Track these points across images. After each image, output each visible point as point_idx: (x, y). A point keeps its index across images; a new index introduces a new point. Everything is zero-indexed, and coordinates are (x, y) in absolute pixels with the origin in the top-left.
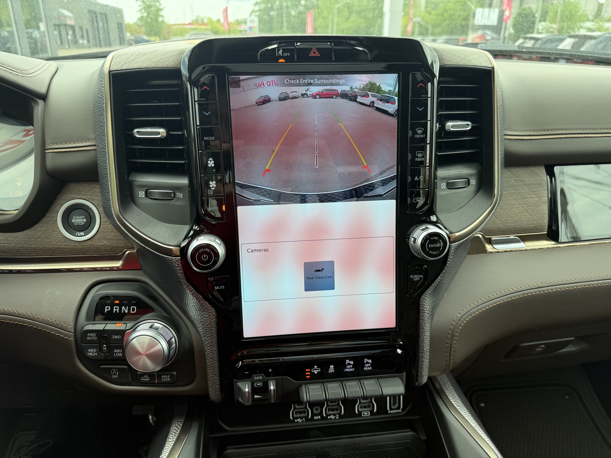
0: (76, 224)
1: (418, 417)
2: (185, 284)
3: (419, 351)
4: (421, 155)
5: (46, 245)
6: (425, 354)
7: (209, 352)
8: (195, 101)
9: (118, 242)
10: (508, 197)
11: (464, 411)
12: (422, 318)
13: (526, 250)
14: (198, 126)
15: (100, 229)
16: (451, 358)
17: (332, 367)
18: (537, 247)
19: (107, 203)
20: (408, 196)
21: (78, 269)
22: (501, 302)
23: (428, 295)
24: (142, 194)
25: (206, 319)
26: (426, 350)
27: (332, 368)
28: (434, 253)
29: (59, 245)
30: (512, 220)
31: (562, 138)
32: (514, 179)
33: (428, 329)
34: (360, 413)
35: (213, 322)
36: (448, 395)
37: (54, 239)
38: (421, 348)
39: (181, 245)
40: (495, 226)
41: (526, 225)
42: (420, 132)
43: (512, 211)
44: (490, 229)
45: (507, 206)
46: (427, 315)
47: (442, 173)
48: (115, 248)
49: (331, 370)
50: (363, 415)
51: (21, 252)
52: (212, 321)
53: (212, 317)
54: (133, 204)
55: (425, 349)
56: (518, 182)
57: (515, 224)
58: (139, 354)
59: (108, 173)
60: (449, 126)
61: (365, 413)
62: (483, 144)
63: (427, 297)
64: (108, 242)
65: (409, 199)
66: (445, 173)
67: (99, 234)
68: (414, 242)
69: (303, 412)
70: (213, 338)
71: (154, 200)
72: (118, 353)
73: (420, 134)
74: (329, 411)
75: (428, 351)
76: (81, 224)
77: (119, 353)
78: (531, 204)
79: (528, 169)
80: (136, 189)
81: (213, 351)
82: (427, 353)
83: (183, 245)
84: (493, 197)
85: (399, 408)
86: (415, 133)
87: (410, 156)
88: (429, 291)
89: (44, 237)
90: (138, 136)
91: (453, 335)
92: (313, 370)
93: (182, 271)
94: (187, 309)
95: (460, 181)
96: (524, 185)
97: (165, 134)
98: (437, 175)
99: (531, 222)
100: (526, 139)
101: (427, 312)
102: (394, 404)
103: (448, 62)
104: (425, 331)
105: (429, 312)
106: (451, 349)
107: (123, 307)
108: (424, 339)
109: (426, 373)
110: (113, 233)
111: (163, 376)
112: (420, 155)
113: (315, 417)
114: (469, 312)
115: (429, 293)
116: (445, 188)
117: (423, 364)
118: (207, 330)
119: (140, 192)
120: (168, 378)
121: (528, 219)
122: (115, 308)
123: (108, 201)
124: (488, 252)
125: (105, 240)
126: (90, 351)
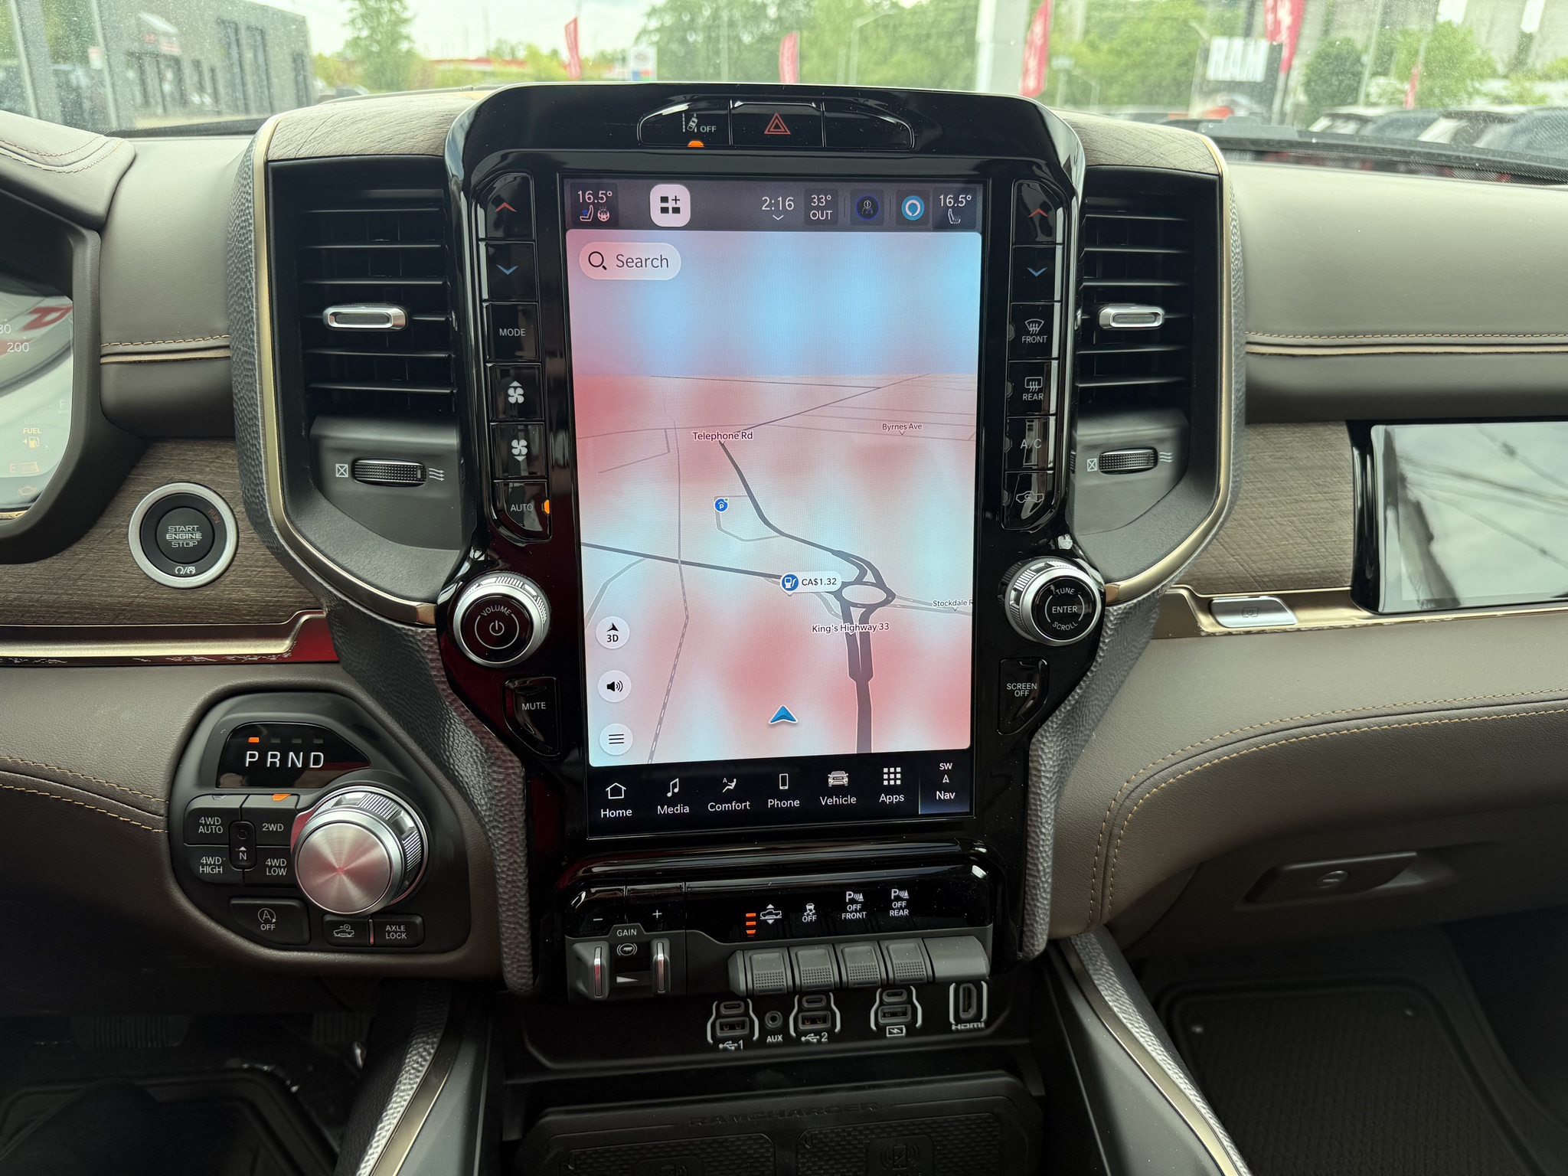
0: (174, 545)
1: (1025, 1041)
2: (447, 697)
3: (1027, 871)
4: (1037, 387)
5: (100, 595)
6: (1040, 879)
7: (504, 866)
8: (478, 240)
9: (281, 591)
10: (1255, 499)
11: (1137, 1025)
12: (1033, 789)
13: (1299, 630)
14: (485, 301)
15: (236, 558)
16: (1108, 892)
17: (810, 907)
18: (1326, 624)
19: (255, 491)
20: (1004, 487)
21: (180, 659)
22: (1232, 756)
23: (1049, 732)
24: (342, 471)
25: (499, 785)
26: (1044, 870)
27: (811, 910)
28: (1063, 627)
29: (131, 597)
30: (1264, 554)
31: (1389, 354)
32: (1270, 454)
33: (1049, 817)
34: (881, 1029)
35: (515, 793)
36: (1100, 985)
37: (119, 582)
38: (1031, 863)
39: (437, 599)
40: (1221, 568)
41: (1299, 569)
42: (1034, 328)
43: (1265, 533)
44: (1210, 576)
45: (1252, 519)
46: (1047, 783)
47: (1089, 432)
48: (273, 606)
49: (808, 915)
50: (888, 1035)
51: (35, 612)
52: (514, 790)
53: (514, 780)
54: (320, 496)
55: (1041, 868)
56: (1281, 461)
57: (1272, 566)
58: (328, 868)
59: (259, 415)
60: (1107, 316)
61: (893, 1029)
62: (1194, 364)
63: (1047, 738)
64: (256, 591)
65: (1006, 494)
66: (1096, 434)
67: (234, 571)
68: (1017, 600)
69: (738, 1025)
70: (516, 832)
71: (372, 486)
72: (276, 867)
73: (1035, 334)
74: (803, 1023)
75: (1048, 873)
76: (187, 544)
77: (280, 867)
78: (1312, 516)
79: (1305, 429)
80: (328, 458)
81: (516, 866)
82: (1047, 877)
83: (443, 598)
84: (1215, 494)
85: (977, 1018)
86: (1022, 331)
87: (1009, 388)
88: (1054, 722)
89: (93, 575)
90: (335, 325)
91: (1111, 834)
92: (764, 915)
93: (440, 664)
94: (452, 761)
95: (1131, 454)
96: (1297, 469)
97: (402, 322)
98: (1075, 439)
99: (1311, 562)
100: (1302, 356)
101: (1048, 775)
102: (966, 1008)
103: (1108, 157)
104: (1041, 823)
105: (1051, 775)
106: (1105, 868)
107: (291, 753)
108: (1038, 841)
109: (1044, 927)
110: (268, 570)
111: (388, 928)
112: (1034, 387)
113: (769, 1037)
114: (1151, 779)
115: (1052, 727)
116: (1096, 469)
117: (1035, 906)
118: (500, 811)
119: (337, 465)
120: (401, 932)
121: (1303, 554)
122: (271, 754)
123: (257, 485)
124: (1203, 634)
125: (249, 587)
126: (206, 863)
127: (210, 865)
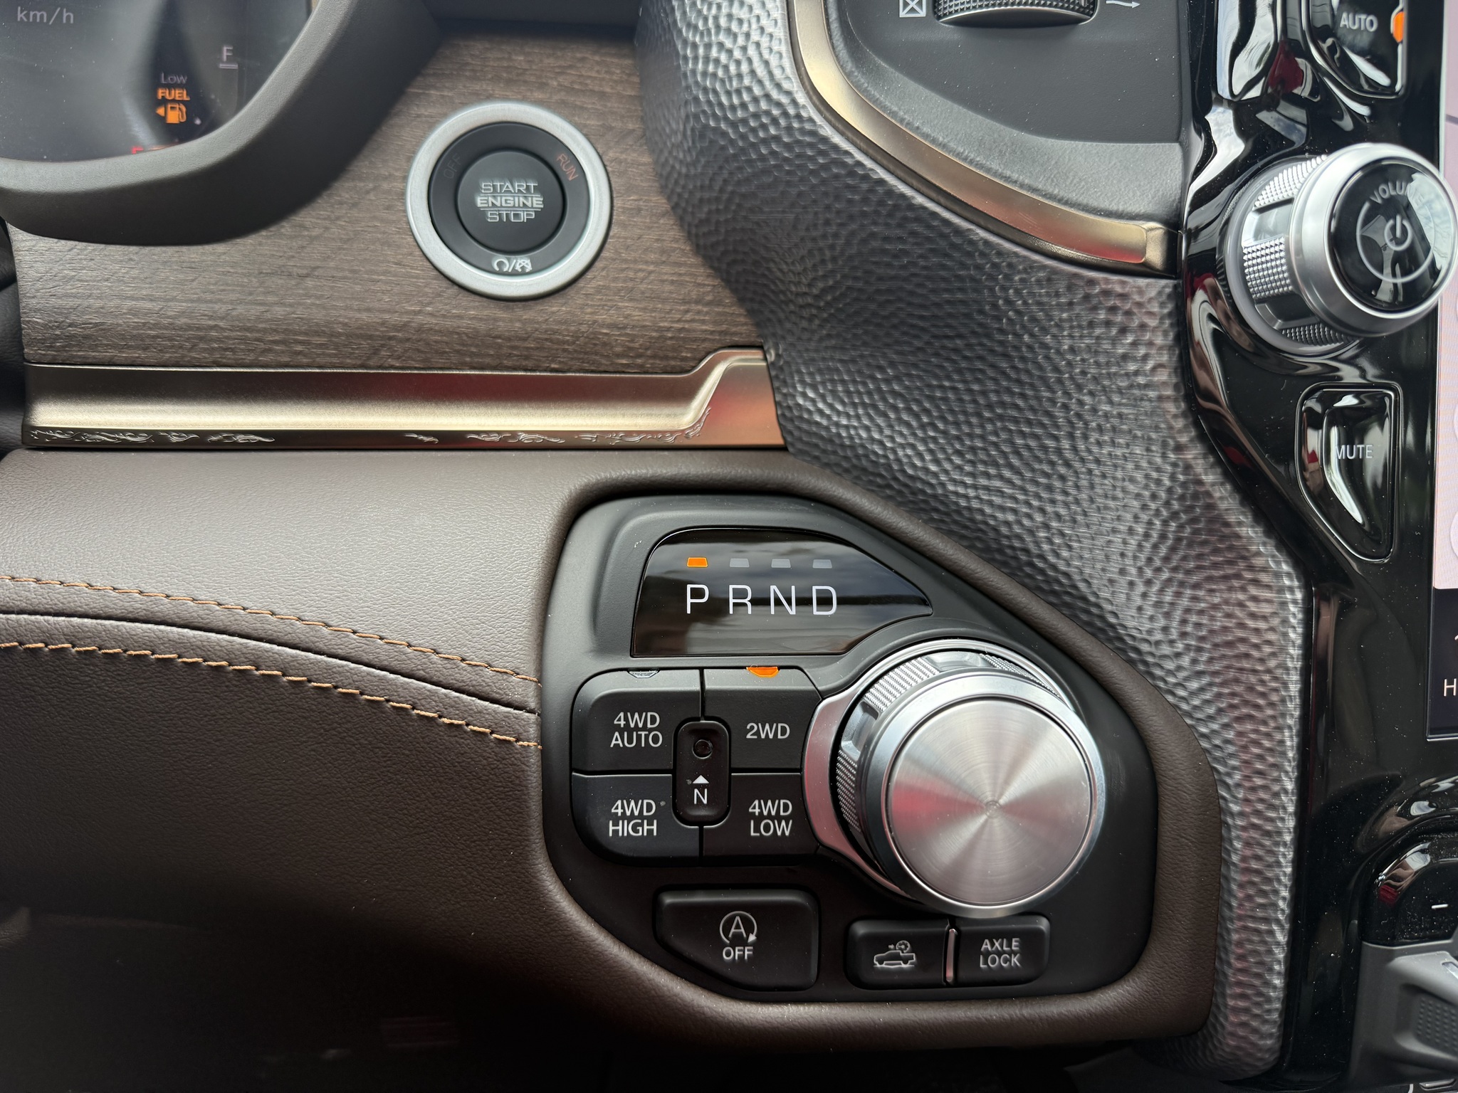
0: (492, 217)
5: (347, 308)
15: (607, 247)
21: (496, 438)
24: (913, 5)
29: (408, 312)
37: (386, 283)
48: (671, 338)
51: (218, 340)
64: (644, 309)
67: (603, 269)
72: (770, 818)
76: (516, 216)
77: (778, 818)
89: (336, 268)
110: (666, 269)
111: (986, 945)
120: (1010, 952)
122: (735, 591)
125: (631, 300)
126: (624, 813)
127: (632, 817)
